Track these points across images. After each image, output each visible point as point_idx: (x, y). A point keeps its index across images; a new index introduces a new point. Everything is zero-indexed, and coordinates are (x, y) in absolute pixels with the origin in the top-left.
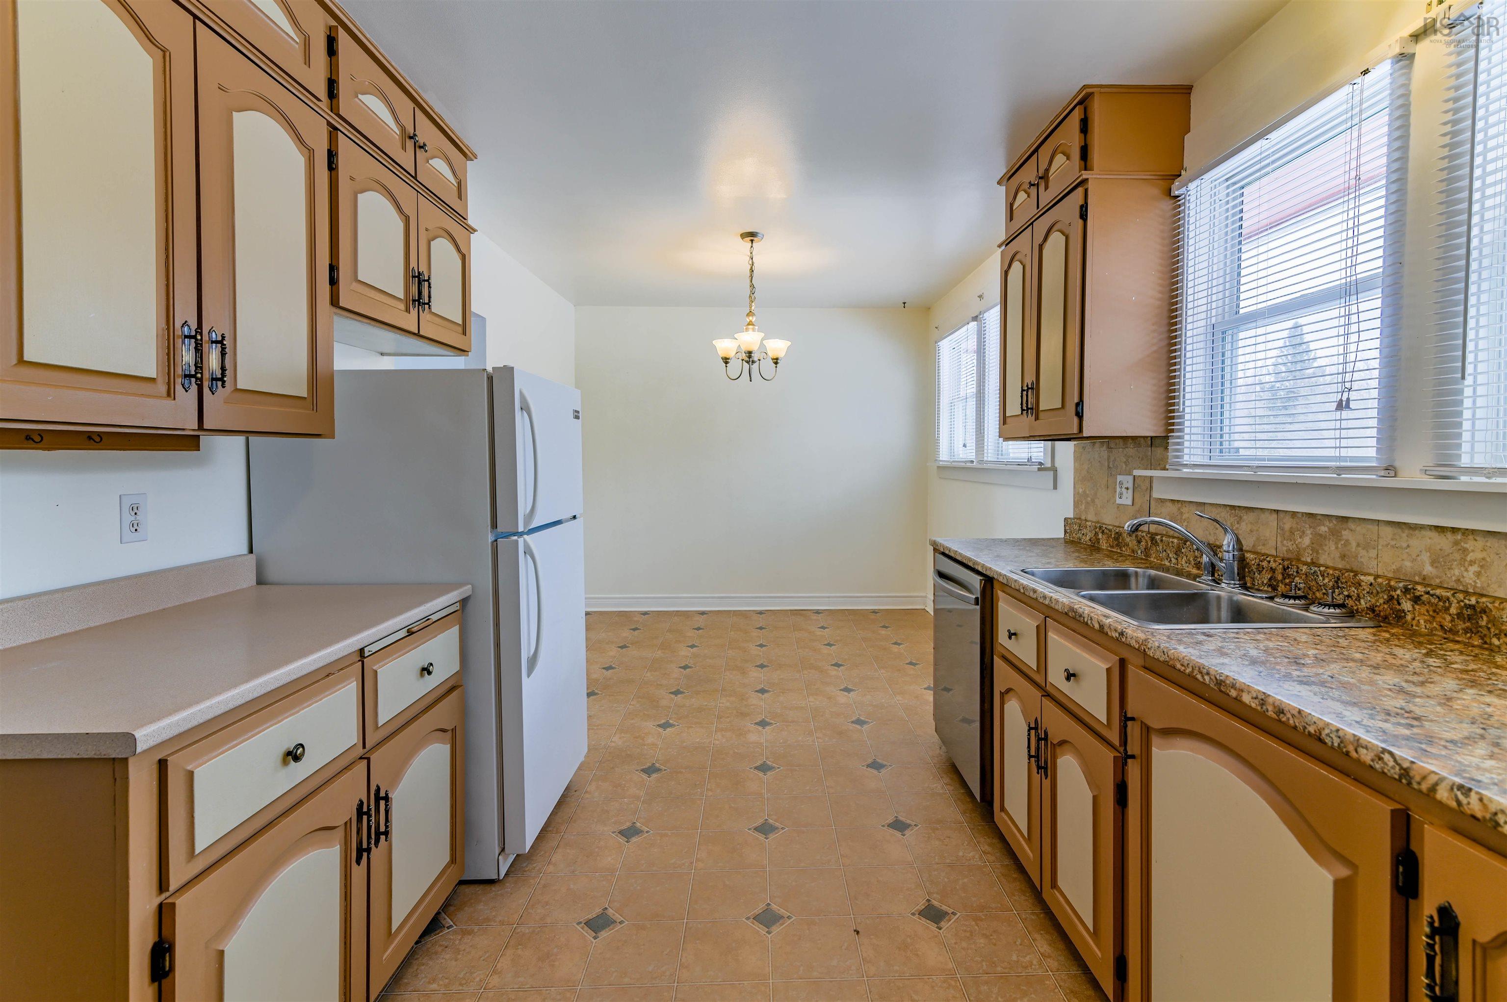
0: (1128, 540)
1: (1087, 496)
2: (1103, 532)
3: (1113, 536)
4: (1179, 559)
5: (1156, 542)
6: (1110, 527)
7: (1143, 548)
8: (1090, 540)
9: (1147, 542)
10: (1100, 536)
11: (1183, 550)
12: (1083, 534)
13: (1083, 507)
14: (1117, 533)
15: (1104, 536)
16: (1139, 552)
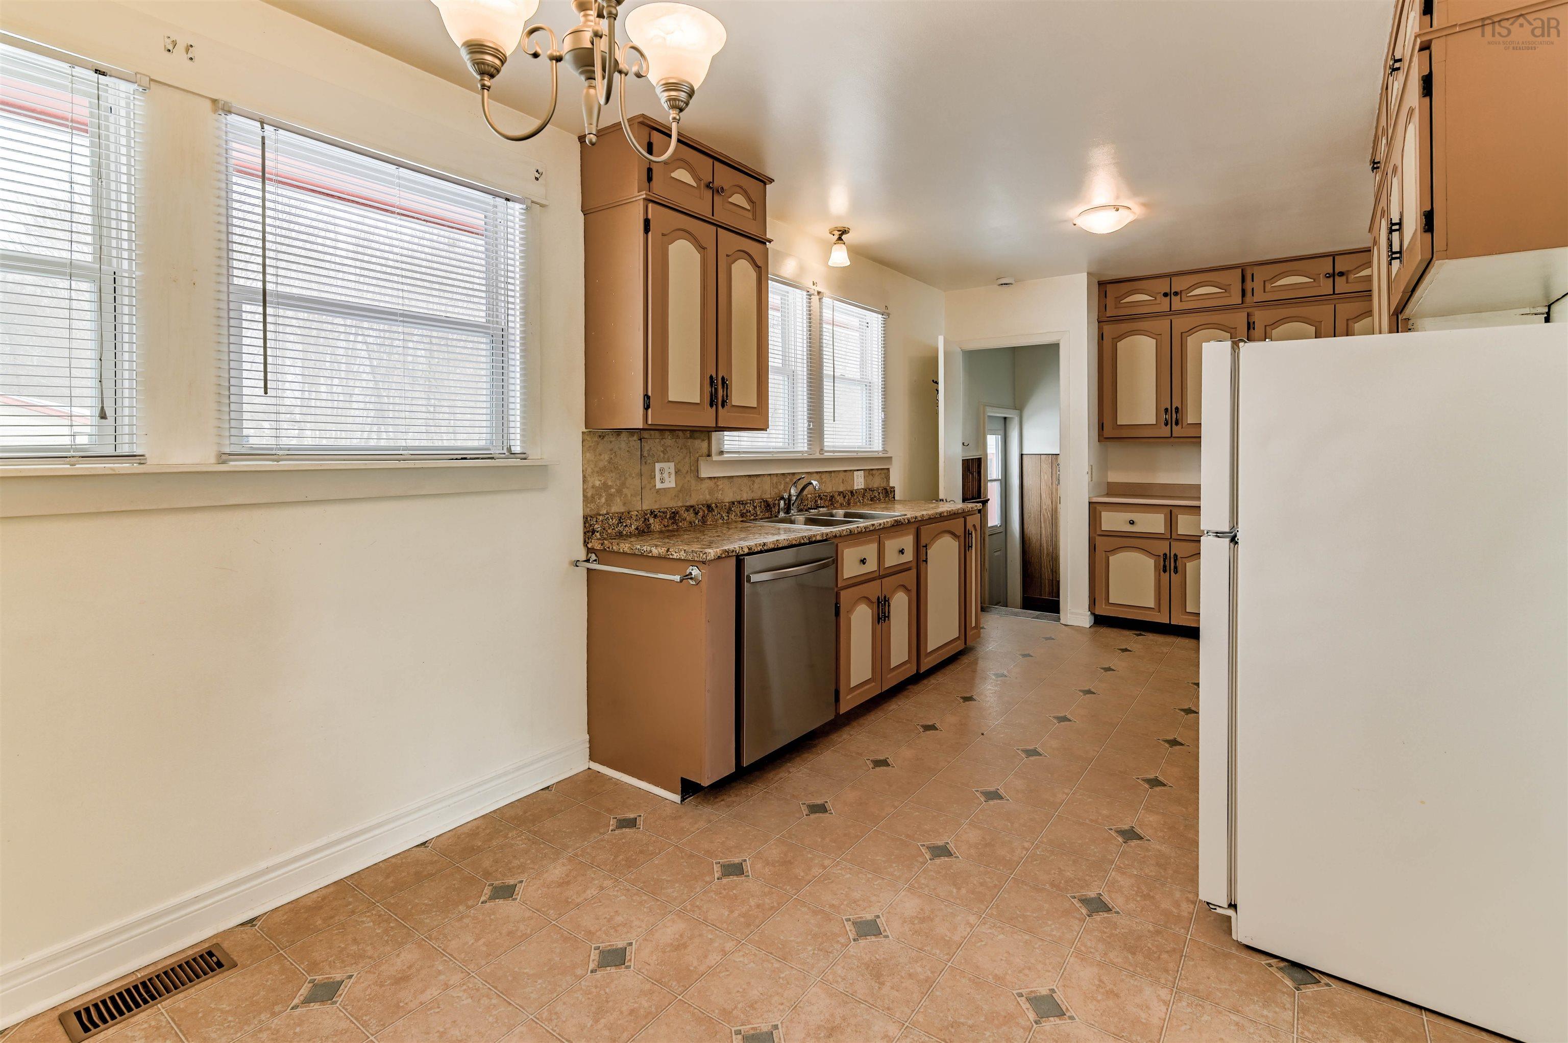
0: (685, 515)
1: (611, 487)
2: (655, 516)
3: (668, 517)
4: (730, 516)
5: (712, 509)
6: (662, 510)
7: (700, 518)
8: (637, 529)
9: (704, 511)
10: (651, 521)
11: (733, 509)
12: (626, 526)
13: (603, 500)
14: (674, 512)
15: (657, 520)
16: (697, 522)
